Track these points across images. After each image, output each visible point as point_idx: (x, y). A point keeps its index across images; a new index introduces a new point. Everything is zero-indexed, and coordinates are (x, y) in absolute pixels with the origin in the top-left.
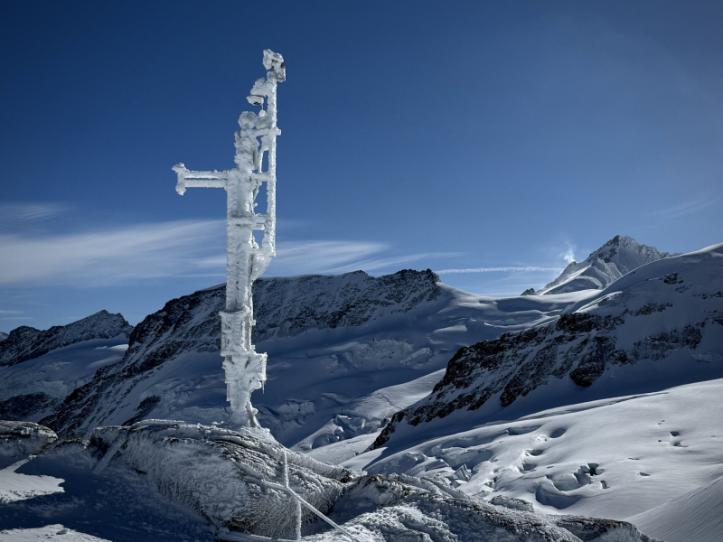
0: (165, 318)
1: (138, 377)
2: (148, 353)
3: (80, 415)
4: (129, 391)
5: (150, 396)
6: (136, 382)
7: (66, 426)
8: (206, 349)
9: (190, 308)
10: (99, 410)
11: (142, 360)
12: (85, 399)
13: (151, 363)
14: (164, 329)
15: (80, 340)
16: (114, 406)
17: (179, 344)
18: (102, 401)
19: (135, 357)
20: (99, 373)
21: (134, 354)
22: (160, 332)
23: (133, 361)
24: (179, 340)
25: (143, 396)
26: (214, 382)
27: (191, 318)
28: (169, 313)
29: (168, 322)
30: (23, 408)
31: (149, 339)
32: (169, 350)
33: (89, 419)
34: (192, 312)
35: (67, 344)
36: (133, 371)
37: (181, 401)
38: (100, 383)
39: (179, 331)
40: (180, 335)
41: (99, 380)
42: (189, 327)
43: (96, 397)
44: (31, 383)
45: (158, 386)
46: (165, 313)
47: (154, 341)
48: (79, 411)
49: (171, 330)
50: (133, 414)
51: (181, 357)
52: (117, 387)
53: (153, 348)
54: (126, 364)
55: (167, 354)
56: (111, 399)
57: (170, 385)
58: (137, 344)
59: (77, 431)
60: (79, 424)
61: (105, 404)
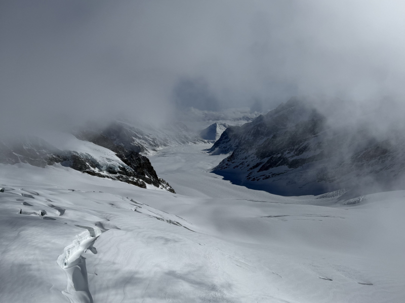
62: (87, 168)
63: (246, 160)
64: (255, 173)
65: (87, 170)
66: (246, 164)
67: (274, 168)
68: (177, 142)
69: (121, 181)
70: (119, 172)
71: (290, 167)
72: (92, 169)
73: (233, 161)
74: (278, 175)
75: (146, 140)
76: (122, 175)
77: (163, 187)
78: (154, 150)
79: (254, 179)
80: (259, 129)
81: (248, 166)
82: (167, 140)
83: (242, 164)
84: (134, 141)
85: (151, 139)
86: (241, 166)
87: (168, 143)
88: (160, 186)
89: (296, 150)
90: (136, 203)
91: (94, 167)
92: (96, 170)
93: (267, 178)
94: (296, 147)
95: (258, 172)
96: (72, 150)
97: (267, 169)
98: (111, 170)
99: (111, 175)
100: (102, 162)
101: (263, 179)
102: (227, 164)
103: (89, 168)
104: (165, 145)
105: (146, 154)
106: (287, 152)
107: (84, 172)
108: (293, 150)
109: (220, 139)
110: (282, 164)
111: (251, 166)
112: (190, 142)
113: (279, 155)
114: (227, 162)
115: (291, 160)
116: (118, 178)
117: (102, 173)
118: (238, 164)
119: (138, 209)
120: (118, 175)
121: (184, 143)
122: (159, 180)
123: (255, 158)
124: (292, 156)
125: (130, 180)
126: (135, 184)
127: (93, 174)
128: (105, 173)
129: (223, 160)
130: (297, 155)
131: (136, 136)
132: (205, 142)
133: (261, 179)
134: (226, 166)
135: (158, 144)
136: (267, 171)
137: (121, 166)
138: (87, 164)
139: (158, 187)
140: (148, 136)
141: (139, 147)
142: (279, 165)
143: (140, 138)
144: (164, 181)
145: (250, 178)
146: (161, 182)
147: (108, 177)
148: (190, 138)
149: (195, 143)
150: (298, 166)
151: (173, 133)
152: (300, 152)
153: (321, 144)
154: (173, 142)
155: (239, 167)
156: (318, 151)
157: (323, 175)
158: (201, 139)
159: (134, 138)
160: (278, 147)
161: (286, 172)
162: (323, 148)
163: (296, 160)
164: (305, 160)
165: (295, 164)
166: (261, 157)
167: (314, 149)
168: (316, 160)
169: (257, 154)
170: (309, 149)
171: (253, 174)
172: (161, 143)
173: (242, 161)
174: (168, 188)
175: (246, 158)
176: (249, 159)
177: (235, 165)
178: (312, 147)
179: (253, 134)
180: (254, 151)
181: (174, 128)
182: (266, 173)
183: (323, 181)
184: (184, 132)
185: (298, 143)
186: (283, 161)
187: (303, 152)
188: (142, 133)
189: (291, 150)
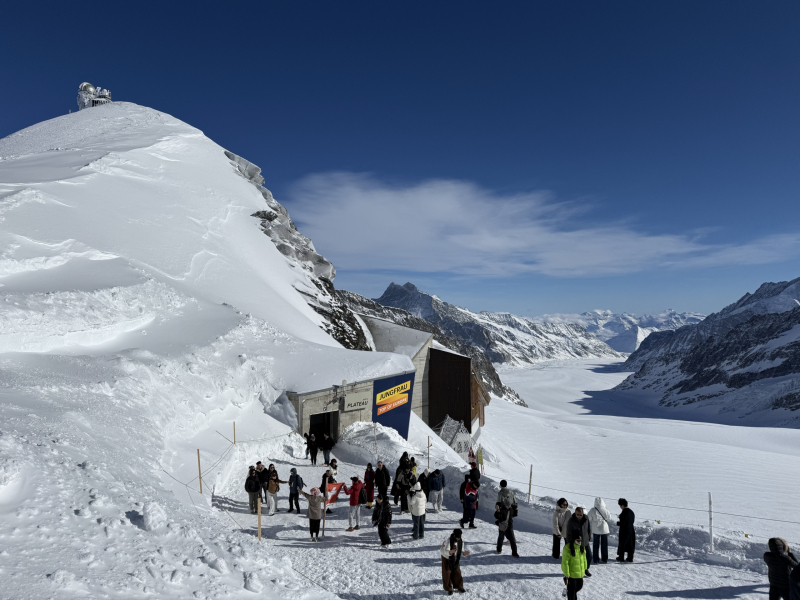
63: (665, 377)
64: (675, 396)
66: (664, 383)
67: (704, 388)
68: (569, 352)
71: (729, 387)
73: (642, 379)
74: (709, 397)
75: (517, 347)
77: (509, 398)
78: (527, 360)
79: (669, 405)
80: (702, 333)
81: (666, 385)
82: (553, 350)
83: (657, 382)
84: (496, 345)
85: (526, 347)
86: (655, 385)
87: (553, 353)
88: (504, 397)
89: (741, 359)
93: (690, 402)
94: (741, 354)
95: (679, 393)
97: (692, 388)
101: (684, 404)
104: (549, 357)
106: (727, 361)
108: (736, 358)
109: (639, 349)
110: (717, 381)
111: (671, 385)
113: (713, 368)
114: (633, 379)
115: (731, 374)
118: (651, 383)
121: (579, 354)
122: (504, 389)
123: (680, 373)
124: (734, 369)
130: (742, 366)
131: (502, 341)
132: (617, 356)
133: (681, 404)
134: (631, 385)
135: (538, 353)
136: (692, 392)
139: (501, 396)
140: (522, 342)
141: (503, 354)
142: (712, 383)
143: (507, 344)
144: (510, 391)
145: (663, 403)
146: (507, 391)
148: (590, 347)
149: (599, 356)
150: (743, 385)
151: (563, 339)
152: (747, 361)
153: (783, 350)
154: (562, 353)
155: (652, 388)
156: (779, 362)
157: (782, 399)
158: (610, 350)
159: (497, 342)
160: (715, 356)
161: (722, 393)
162: (787, 356)
163: (738, 374)
164: (756, 374)
165: (738, 381)
166: (688, 371)
167: (773, 358)
168: (775, 376)
169: (682, 367)
170: (763, 357)
171: (670, 397)
172: (542, 353)
173: (658, 378)
174: (517, 400)
175: (664, 373)
176: (669, 376)
177: (646, 383)
178: (769, 354)
179: (690, 341)
180: (679, 362)
181: (564, 332)
182: (690, 395)
183: (782, 409)
184: (582, 340)
185: (744, 348)
186: (719, 377)
187: (752, 361)
188: (513, 338)
189: (734, 359)
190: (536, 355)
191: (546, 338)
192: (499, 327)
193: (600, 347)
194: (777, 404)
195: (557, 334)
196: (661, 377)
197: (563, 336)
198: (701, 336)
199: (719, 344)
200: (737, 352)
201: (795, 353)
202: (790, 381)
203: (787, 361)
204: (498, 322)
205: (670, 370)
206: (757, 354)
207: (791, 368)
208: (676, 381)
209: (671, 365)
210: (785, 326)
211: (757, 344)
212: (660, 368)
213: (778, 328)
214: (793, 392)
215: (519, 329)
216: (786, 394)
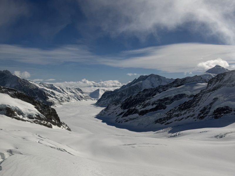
0: (217, 79)
1: (211, 92)
2: (213, 87)
3: (198, 100)
4: (209, 96)
5: (216, 97)
6: (211, 94)
7: (195, 103)
8: (229, 87)
9: (224, 76)
10: (202, 100)
11: (212, 88)
12: (199, 97)
13: (214, 89)
14: (217, 81)
15: (191, 82)
16: (206, 99)
17: (221, 85)
18: (202, 97)
19: (209, 88)
20: (201, 91)
21: (210, 87)
22: (216, 82)
23: (210, 89)
24: (221, 84)
25: (214, 97)
26: (233, 95)
27: (224, 79)
28: (218, 77)
29: (218, 80)
30: (181, 97)
31: (213, 83)
32: (219, 86)
33: (200, 101)
34: (224, 77)
35: (188, 83)
36: (209, 91)
37: (225, 99)
38: (202, 93)
39: (221, 82)
40: (222, 83)
41: (201, 93)
42: (224, 81)
43: (201, 96)
44: (182, 91)
45: (218, 95)
46: (217, 77)
47: (215, 84)
48: (197, 100)
49: (219, 81)
50: (212, 101)
51: (222, 88)
52: (206, 94)
53: (215, 86)
54: (208, 89)
55: (219, 87)
56: (205, 97)
57: (221, 95)
58: (210, 84)
59: (197, 104)
60: (198, 103)
61: (204, 98)
62: (15, 116)
63: (115, 111)
64: (120, 118)
65: (15, 117)
66: (115, 113)
67: (131, 115)
68: (76, 99)
69: (36, 123)
70: (36, 118)
71: (140, 115)
72: (18, 116)
73: (108, 111)
74: (133, 119)
75: (56, 98)
76: (38, 120)
77: (64, 127)
79: (119, 122)
80: (123, 93)
81: (116, 114)
82: (70, 98)
83: (113, 112)
84: (48, 98)
85: (59, 98)
86: (112, 114)
87: (70, 100)
88: (62, 127)
89: (143, 105)
90: (41, 137)
91: (20, 115)
92: (21, 117)
93: (127, 121)
94: (143, 103)
95: (122, 117)
96: (7, 104)
97: (127, 116)
98: (30, 117)
99: (30, 120)
100: (25, 111)
101: (125, 122)
102: (104, 113)
103: (16, 115)
104: (68, 101)
105: (56, 106)
106: (138, 106)
107: (13, 118)
108: (141, 105)
109: (101, 98)
110: (135, 113)
111: (118, 114)
112: (83, 100)
113: (133, 108)
114: (104, 112)
115: (140, 110)
116: (34, 122)
117: (24, 119)
118: (111, 113)
119: (41, 142)
120: (35, 119)
121: (79, 100)
122: (61, 123)
123: (121, 109)
124: (141, 109)
125: (42, 123)
126: (45, 125)
127: (18, 119)
128: (26, 119)
129: (102, 111)
130: (143, 108)
131: (50, 96)
132: (92, 100)
133: (124, 122)
134: (103, 114)
135: (64, 100)
136: (127, 117)
137: (37, 114)
138: (16, 113)
139: (60, 127)
141: (52, 102)
142: (134, 114)
143: (52, 97)
144: (64, 124)
145: (117, 121)
146: (63, 124)
147: (28, 121)
148: (83, 97)
150: (144, 114)
151: (73, 94)
152: (145, 106)
153: (156, 102)
154: (73, 99)
155: (111, 115)
156: (155, 106)
157: (158, 120)
158: (90, 98)
159: (49, 97)
160: (133, 103)
161: (137, 117)
162: (157, 104)
163: (142, 111)
164: (148, 110)
165: (142, 113)
166: (124, 108)
167: (153, 105)
168: (154, 111)
169: (121, 107)
170: (149, 104)
171: (119, 119)
172: (66, 100)
173: (113, 111)
174: (67, 128)
175: (115, 109)
176: (117, 110)
177: (109, 113)
178: (151, 103)
179: (120, 95)
180: (120, 105)
181: (74, 91)
182: (126, 118)
183: (158, 124)
184: (80, 94)
185: (143, 101)
186: (136, 111)
187: (146, 106)
188: (54, 94)
189: (140, 105)
190: (63, 101)
191: (67, 94)
192: (48, 90)
193: (87, 97)
194: (156, 122)
195: (71, 92)
196: (114, 111)
197: (74, 93)
198: (123, 94)
199: (134, 99)
200: (141, 102)
201: (159, 103)
202: (159, 113)
203: (157, 106)
204: (47, 88)
205: (117, 108)
206: (148, 103)
207: (158, 108)
208: (120, 112)
209: (117, 106)
210: (154, 93)
211: (147, 99)
212: (113, 107)
213: (152, 93)
214: (161, 117)
215: (57, 91)
216: (159, 118)
